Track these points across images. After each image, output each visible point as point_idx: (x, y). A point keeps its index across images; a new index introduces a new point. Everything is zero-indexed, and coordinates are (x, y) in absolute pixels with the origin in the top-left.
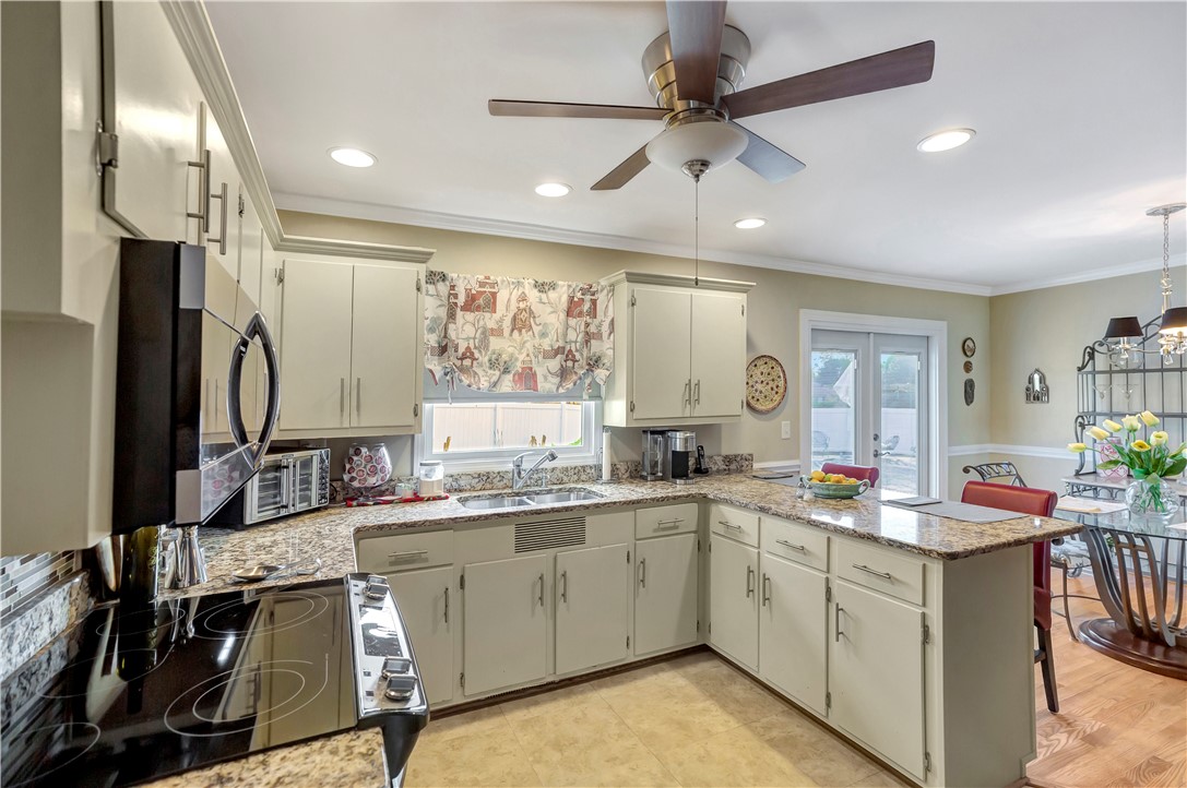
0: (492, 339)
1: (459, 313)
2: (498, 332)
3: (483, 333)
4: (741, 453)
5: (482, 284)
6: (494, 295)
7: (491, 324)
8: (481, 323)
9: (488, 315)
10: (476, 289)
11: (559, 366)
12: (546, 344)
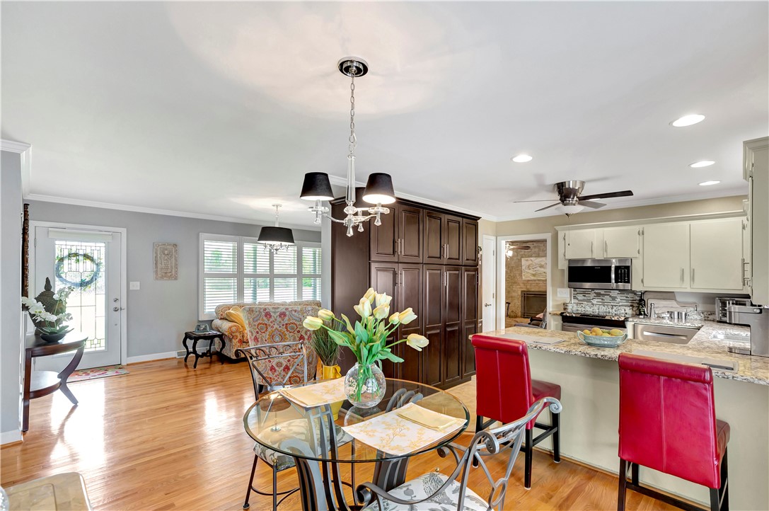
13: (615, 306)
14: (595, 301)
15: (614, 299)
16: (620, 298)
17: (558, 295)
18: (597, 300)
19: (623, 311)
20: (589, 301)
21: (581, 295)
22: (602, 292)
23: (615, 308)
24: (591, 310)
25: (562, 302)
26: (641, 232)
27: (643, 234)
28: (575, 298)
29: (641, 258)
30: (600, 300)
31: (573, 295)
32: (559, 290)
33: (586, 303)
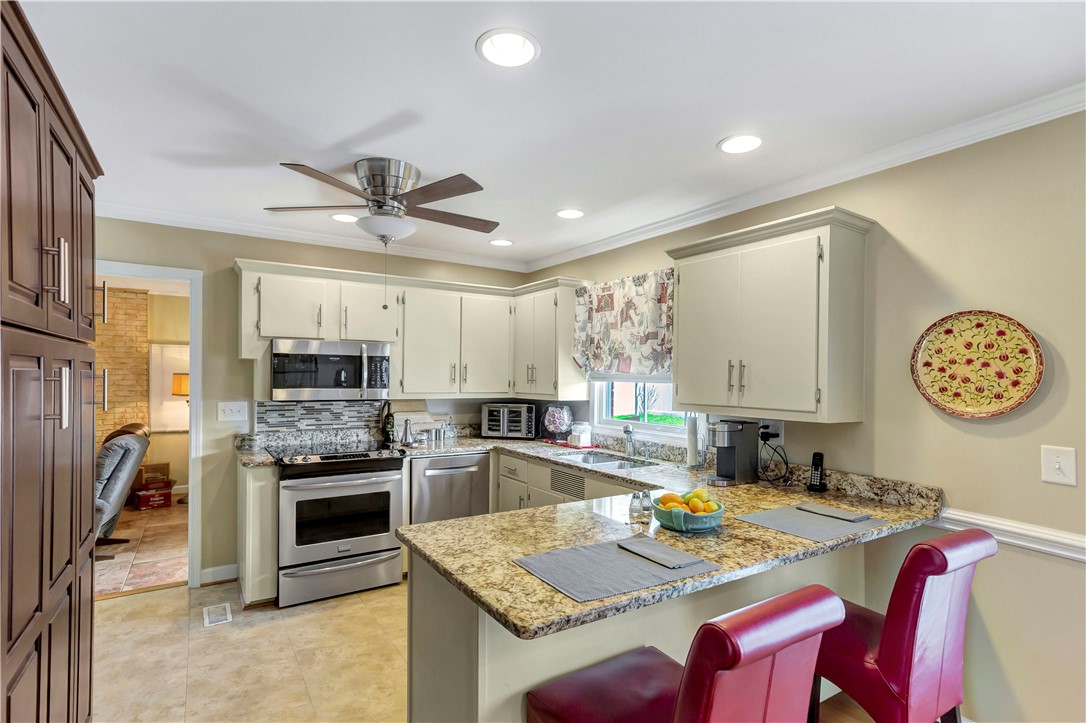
0: (612, 331)
1: (594, 314)
2: (614, 326)
3: (606, 327)
4: (909, 479)
5: (603, 290)
6: (611, 296)
7: (611, 320)
8: (604, 320)
9: (608, 313)
10: (601, 293)
11: (651, 350)
12: (641, 331)
13: (342, 429)
14: (302, 425)
15: (337, 416)
16: (348, 415)
17: (221, 417)
18: (306, 422)
19: (355, 438)
20: (291, 424)
21: (275, 414)
22: (317, 406)
23: (341, 433)
24: (297, 443)
25: (232, 432)
26: (400, 298)
27: (403, 302)
28: (261, 420)
29: (400, 344)
30: (313, 422)
31: (256, 416)
32: (221, 405)
33: (284, 429)
